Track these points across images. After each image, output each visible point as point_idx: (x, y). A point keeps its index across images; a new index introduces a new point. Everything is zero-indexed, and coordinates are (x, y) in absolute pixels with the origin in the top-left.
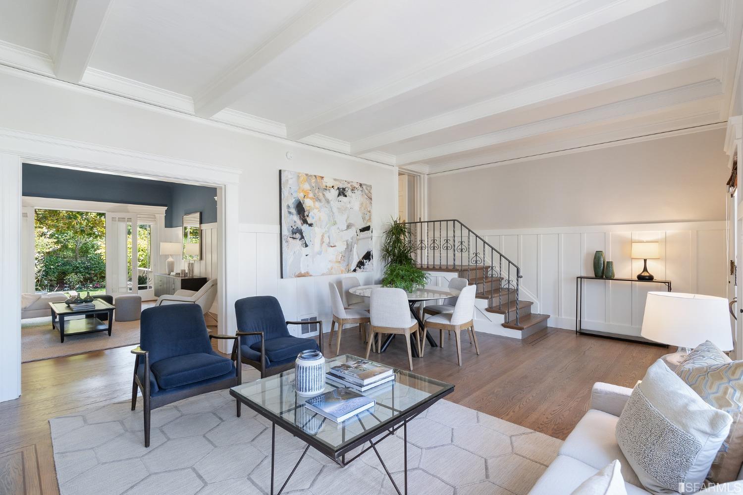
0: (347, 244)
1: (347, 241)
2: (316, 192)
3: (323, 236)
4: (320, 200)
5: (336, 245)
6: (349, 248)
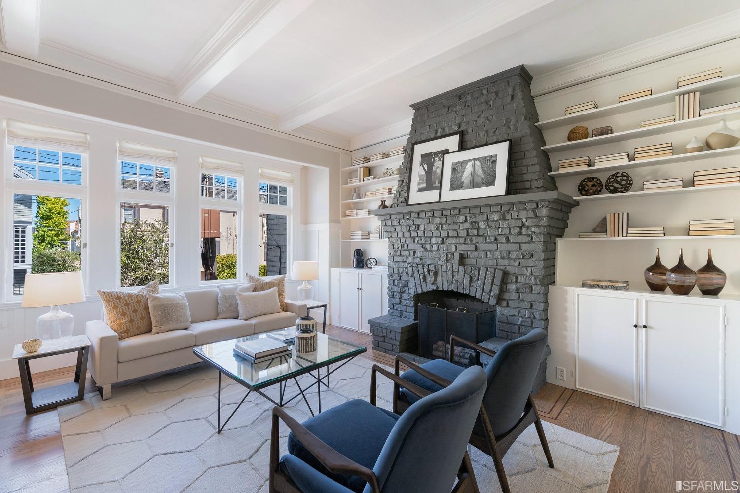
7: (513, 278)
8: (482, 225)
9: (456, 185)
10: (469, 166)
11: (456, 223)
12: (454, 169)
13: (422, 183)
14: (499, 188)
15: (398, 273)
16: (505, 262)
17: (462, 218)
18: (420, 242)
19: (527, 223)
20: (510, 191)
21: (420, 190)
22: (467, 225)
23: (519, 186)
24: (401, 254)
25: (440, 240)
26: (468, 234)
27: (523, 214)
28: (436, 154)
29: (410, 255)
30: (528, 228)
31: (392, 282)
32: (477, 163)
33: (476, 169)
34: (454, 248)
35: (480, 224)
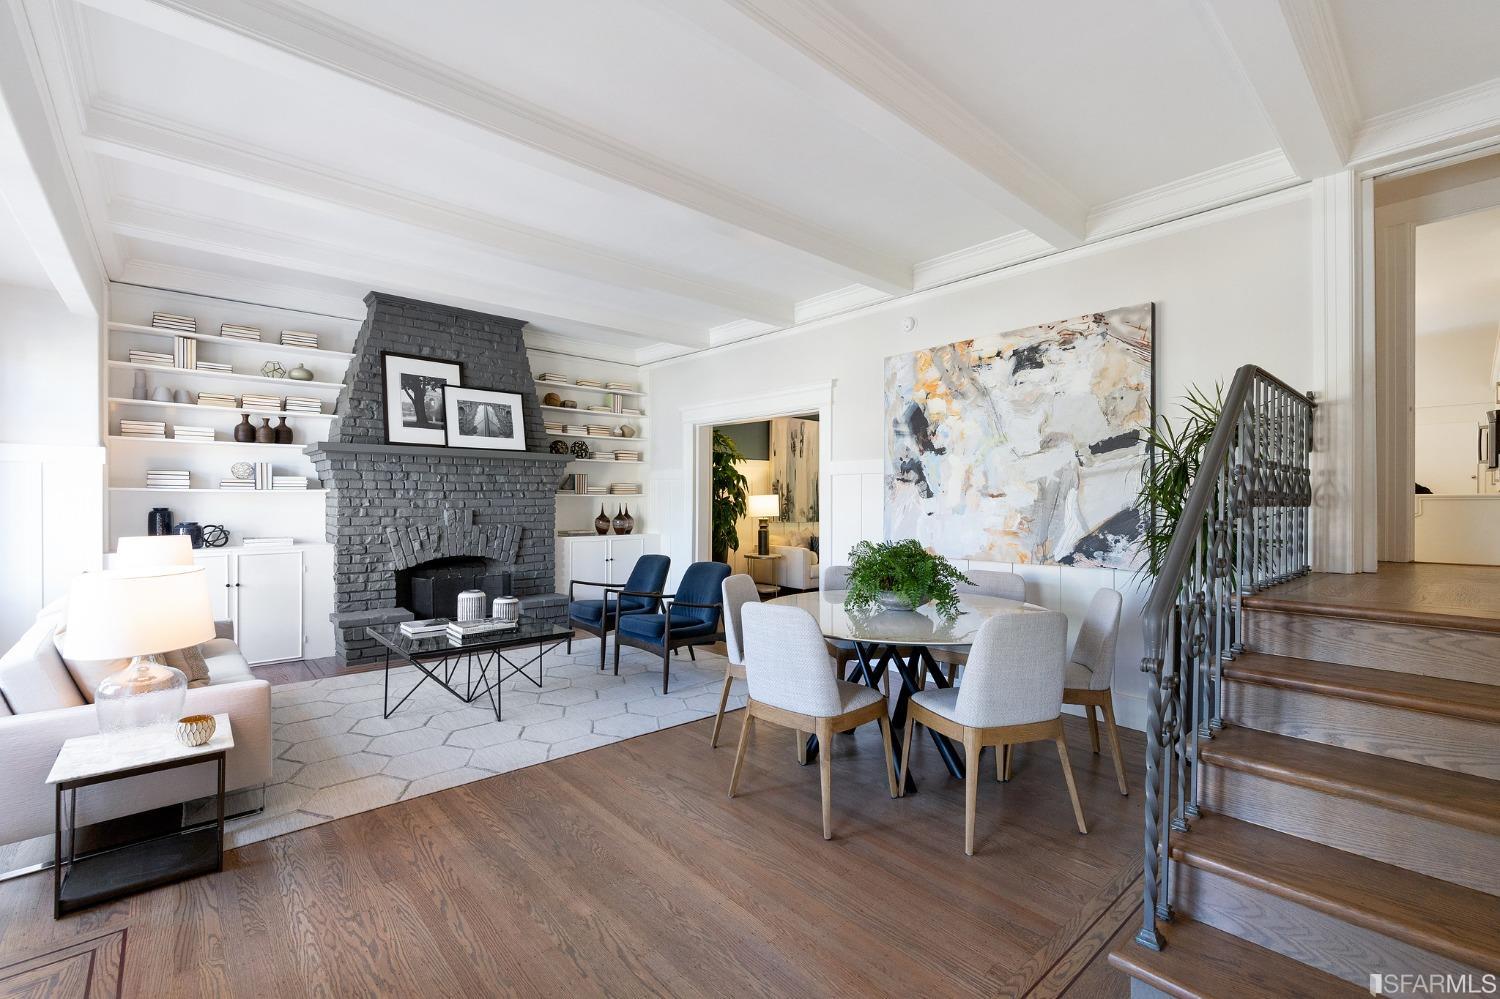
0: (1042, 490)
1: (1041, 482)
2: (954, 379)
3: (968, 473)
4: (963, 395)
5: (1005, 490)
6: (1050, 499)
7: (528, 534)
8: (501, 479)
9: (467, 429)
10: (481, 409)
11: (469, 475)
12: (461, 409)
13: (410, 415)
14: (518, 442)
15: (362, 543)
16: (523, 518)
17: (478, 470)
18: (406, 496)
19: (545, 481)
20: (530, 447)
21: (406, 424)
22: (483, 478)
23: (537, 443)
24: (367, 515)
25: (441, 495)
26: (482, 488)
27: (544, 471)
28: (429, 381)
29: (387, 515)
30: (544, 484)
31: (346, 559)
32: (490, 409)
33: (490, 415)
34: (461, 505)
35: (498, 478)
